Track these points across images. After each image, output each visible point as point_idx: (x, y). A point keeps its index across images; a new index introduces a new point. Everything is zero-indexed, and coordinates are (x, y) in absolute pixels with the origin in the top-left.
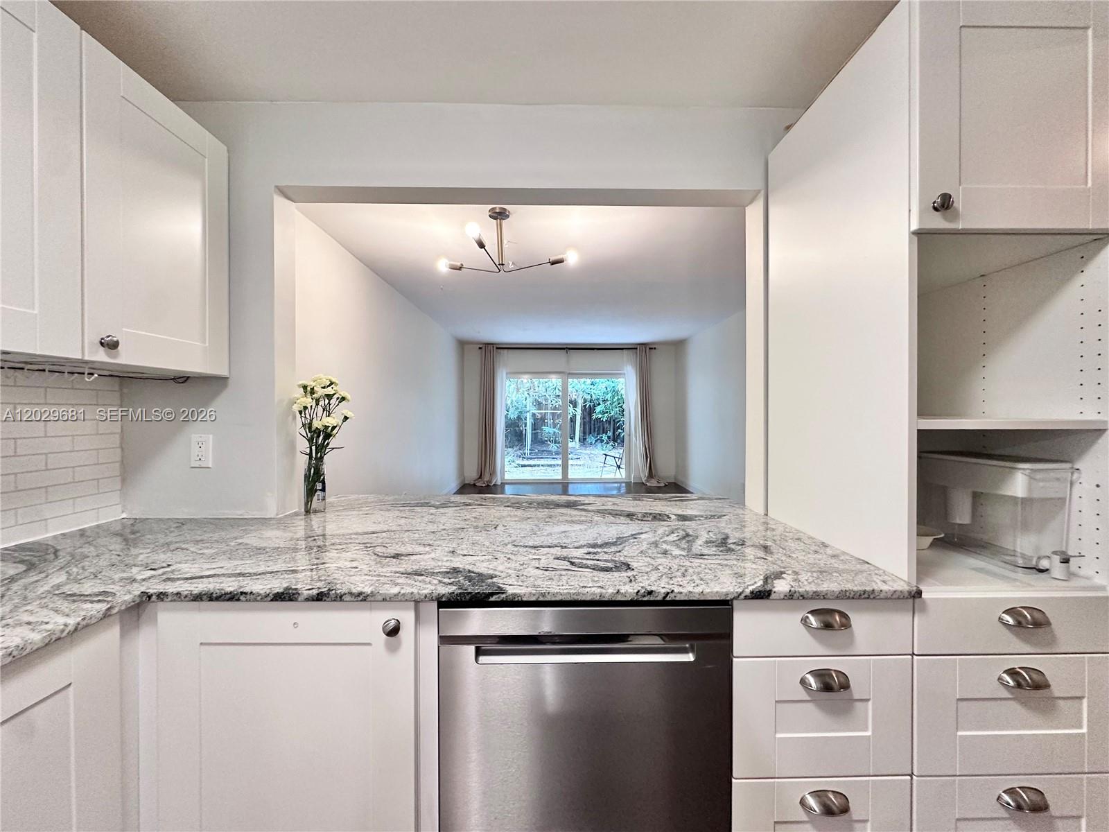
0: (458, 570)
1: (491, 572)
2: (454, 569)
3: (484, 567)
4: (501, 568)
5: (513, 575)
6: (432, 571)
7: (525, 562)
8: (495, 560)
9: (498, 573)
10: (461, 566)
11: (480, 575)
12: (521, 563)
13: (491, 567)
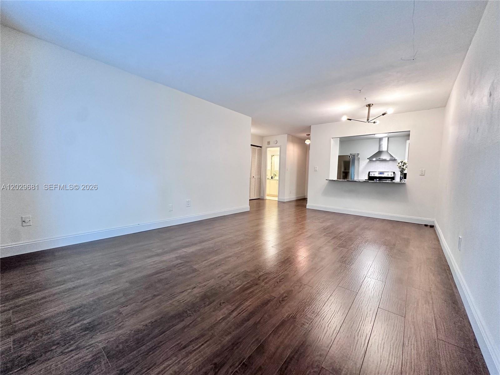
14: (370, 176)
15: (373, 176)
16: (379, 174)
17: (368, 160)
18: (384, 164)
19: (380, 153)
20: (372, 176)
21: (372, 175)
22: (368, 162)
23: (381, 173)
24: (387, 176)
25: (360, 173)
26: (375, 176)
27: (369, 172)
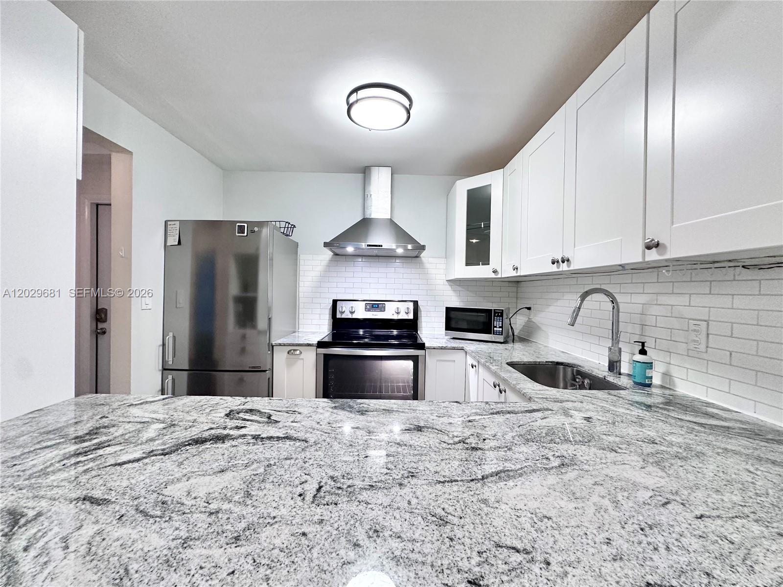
0: (360, 413)
1: (335, 411)
2: (362, 414)
3: (340, 415)
4: (327, 414)
5: (320, 408)
6: (379, 413)
7: (306, 419)
8: (331, 422)
9: (331, 410)
10: (358, 416)
11: (343, 409)
12: (310, 418)
13: (335, 415)
14: (339, 316)
15: (350, 316)
16: (367, 310)
17: (328, 254)
18: (382, 270)
19: (364, 225)
20: (344, 316)
21: (345, 312)
22: (331, 260)
23: (375, 305)
24: (396, 317)
25: (301, 305)
26: (355, 316)
27: (335, 302)
